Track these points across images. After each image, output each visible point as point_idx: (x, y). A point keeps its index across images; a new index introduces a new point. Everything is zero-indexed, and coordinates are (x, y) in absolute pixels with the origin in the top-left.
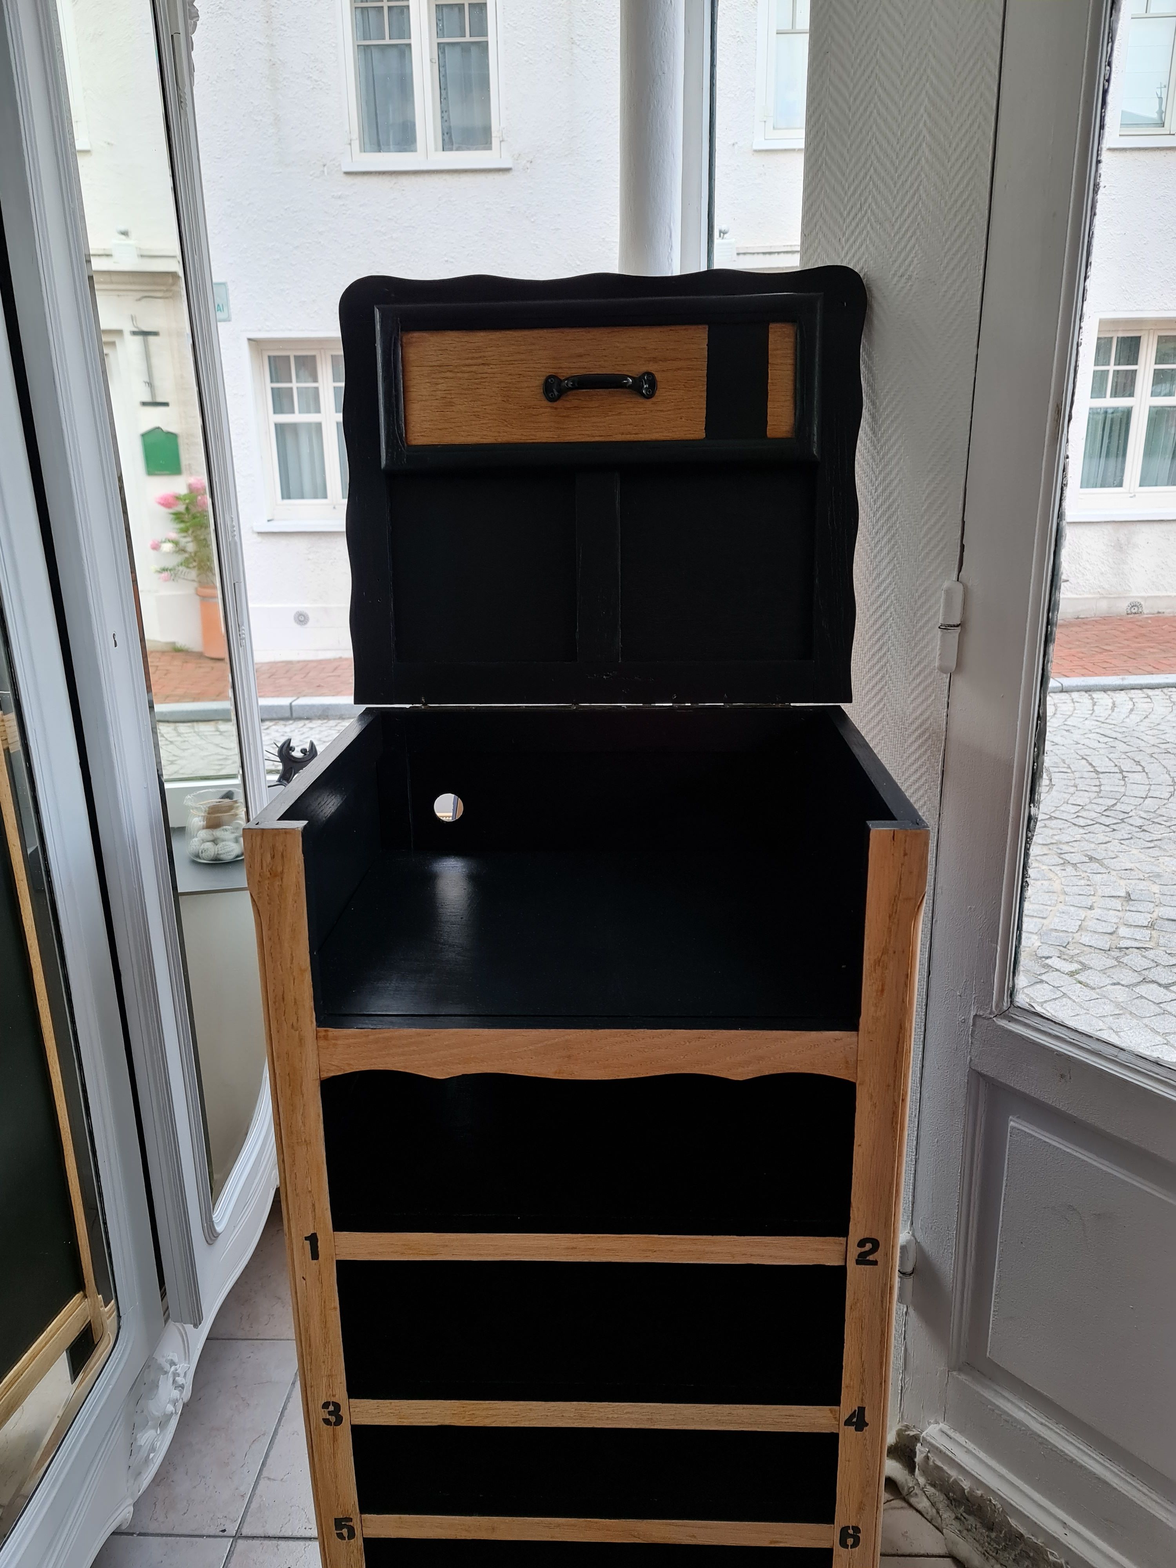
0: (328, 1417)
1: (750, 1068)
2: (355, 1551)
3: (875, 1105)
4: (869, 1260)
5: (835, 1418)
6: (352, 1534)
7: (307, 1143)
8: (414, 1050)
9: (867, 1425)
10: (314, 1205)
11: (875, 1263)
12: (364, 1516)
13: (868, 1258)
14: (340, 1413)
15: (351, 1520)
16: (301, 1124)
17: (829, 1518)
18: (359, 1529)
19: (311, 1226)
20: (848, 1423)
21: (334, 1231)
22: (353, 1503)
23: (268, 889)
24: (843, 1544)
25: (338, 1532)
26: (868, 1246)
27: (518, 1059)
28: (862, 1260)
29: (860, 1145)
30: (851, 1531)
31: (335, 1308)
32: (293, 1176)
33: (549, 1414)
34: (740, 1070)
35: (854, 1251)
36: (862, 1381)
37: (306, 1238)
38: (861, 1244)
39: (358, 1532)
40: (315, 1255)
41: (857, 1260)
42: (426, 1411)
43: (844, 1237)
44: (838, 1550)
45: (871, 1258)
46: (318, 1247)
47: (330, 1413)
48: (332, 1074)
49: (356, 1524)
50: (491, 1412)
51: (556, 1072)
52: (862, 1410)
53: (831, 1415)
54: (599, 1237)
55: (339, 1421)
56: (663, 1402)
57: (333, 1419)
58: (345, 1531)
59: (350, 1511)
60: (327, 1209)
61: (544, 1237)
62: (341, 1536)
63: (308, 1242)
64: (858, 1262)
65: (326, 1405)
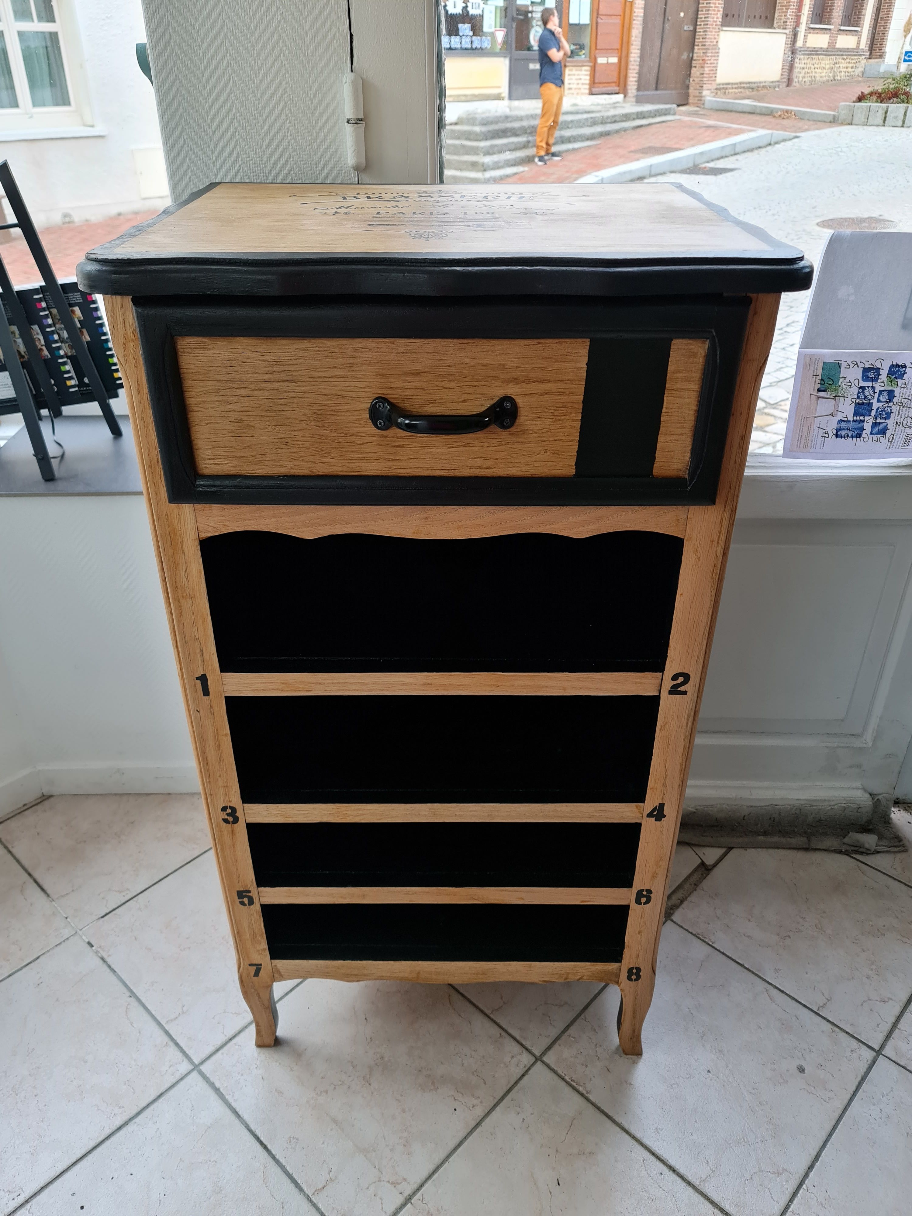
0: (226, 817)
1: (589, 527)
2: (255, 914)
3: (699, 559)
4: (680, 691)
5: (640, 812)
6: (251, 902)
7: (192, 597)
8: (283, 513)
9: (665, 816)
10: (202, 651)
11: (685, 693)
12: (260, 889)
13: (679, 689)
14: (237, 814)
15: (250, 892)
16: (184, 579)
17: (629, 885)
18: (257, 898)
19: (201, 669)
20: (650, 815)
21: (222, 671)
22: (251, 879)
23: (134, 351)
24: (638, 902)
25: (241, 900)
26: (681, 679)
27: (380, 520)
28: (674, 691)
29: (681, 595)
30: (645, 893)
31: (226, 735)
32: (181, 626)
33: (408, 813)
34: (581, 529)
35: (668, 683)
36: (664, 784)
37: (197, 678)
38: (675, 678)
39: (256, 900)
40: (206, 692)
41: (669, 691)
42: (307, 812)
43: (660, 672)
44: (634, 906)
45: (682, 689)
46: (208, 686)
47: (228, 815)
48: (210, 535)
49: (254, 894)
50: (360, 812)
51: (414, 533)
52: (662, 806)
53: (636, 810)
54: (451, 675)
55: (236, 820)
56: (500, 803)
57: (231, 819)
58: (246, 900)
59: (249, 886)
60: (213, 654)
61: (404, 675)
62: (242, 903)
63: (199, 682)
64: (670, 693)
65: (224, 809)
